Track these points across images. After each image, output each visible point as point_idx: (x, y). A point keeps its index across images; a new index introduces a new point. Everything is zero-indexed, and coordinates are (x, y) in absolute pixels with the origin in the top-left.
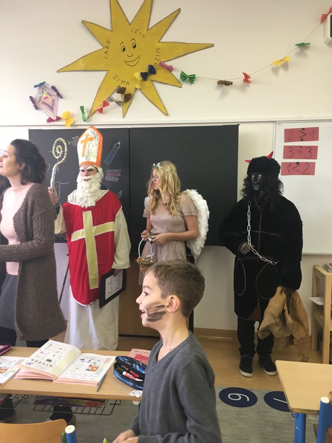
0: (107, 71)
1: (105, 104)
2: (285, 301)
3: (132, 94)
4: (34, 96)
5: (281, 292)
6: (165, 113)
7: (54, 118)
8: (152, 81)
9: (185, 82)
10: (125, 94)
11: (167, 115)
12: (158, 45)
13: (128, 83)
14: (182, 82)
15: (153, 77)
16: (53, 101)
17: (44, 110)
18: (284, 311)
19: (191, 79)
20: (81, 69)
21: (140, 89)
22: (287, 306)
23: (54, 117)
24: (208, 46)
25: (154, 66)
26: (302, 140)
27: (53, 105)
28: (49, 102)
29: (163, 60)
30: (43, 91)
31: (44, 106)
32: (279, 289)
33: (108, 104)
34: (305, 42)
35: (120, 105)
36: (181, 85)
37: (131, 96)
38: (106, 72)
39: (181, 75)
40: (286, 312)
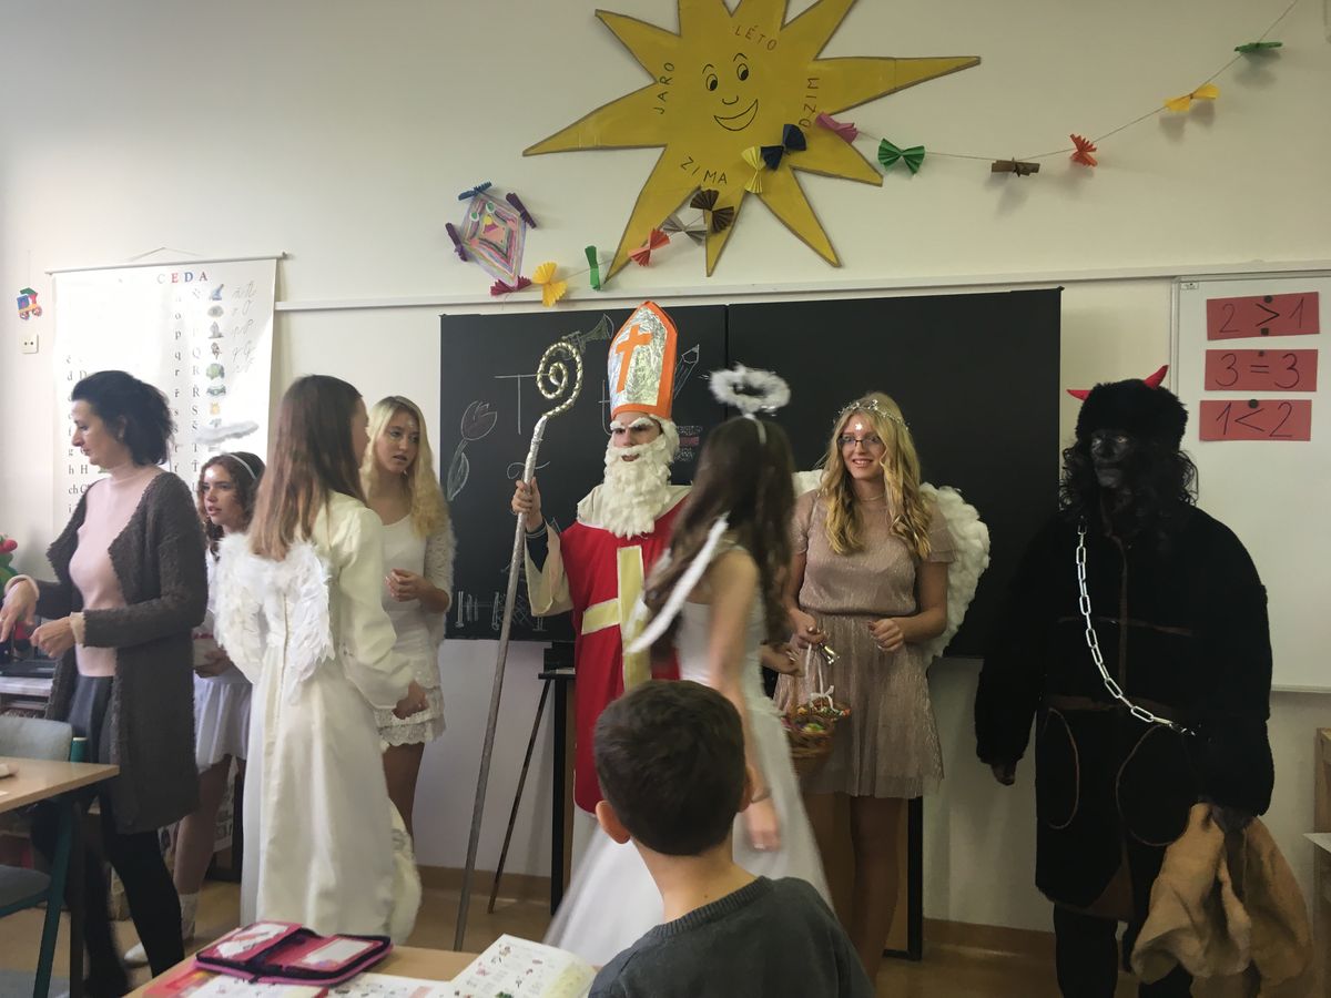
0: (665, 146)
1: (658, 239)
2: (1221, 851)
3: (736, 210)
4: (458, 222)
5: (1206, 823)
6: (833, 259)
7: (512, 283)
8: (794, 169)
9: (893, 169)
10: (715, 208)
11: (837, 264)
12: (813, 67)
13: (723, 178)
14: (882, 169)
15: (797, 158)
16: (511, 235)
17: (483, 263)
18: (1217, 885)
19: (913, 160)
20: (590, 145)
21: (757, 194)
22: (1229, 868)
23: (512, 279)
24: (960, 63)
25: (802, 129)
26: (1265, 333)
27: (510, 246)
28: (499, 237)
29: (827, 110)
30: (484, 208)
31: (485, 252)
32: (1199, 811)
33: (665, 240)
34: (1265, 41)
35: (699, 241)
36: (882, 177)
37: (732, 214)
38: (662, 149)
39: (880, 148)
40: (1227, 890)
